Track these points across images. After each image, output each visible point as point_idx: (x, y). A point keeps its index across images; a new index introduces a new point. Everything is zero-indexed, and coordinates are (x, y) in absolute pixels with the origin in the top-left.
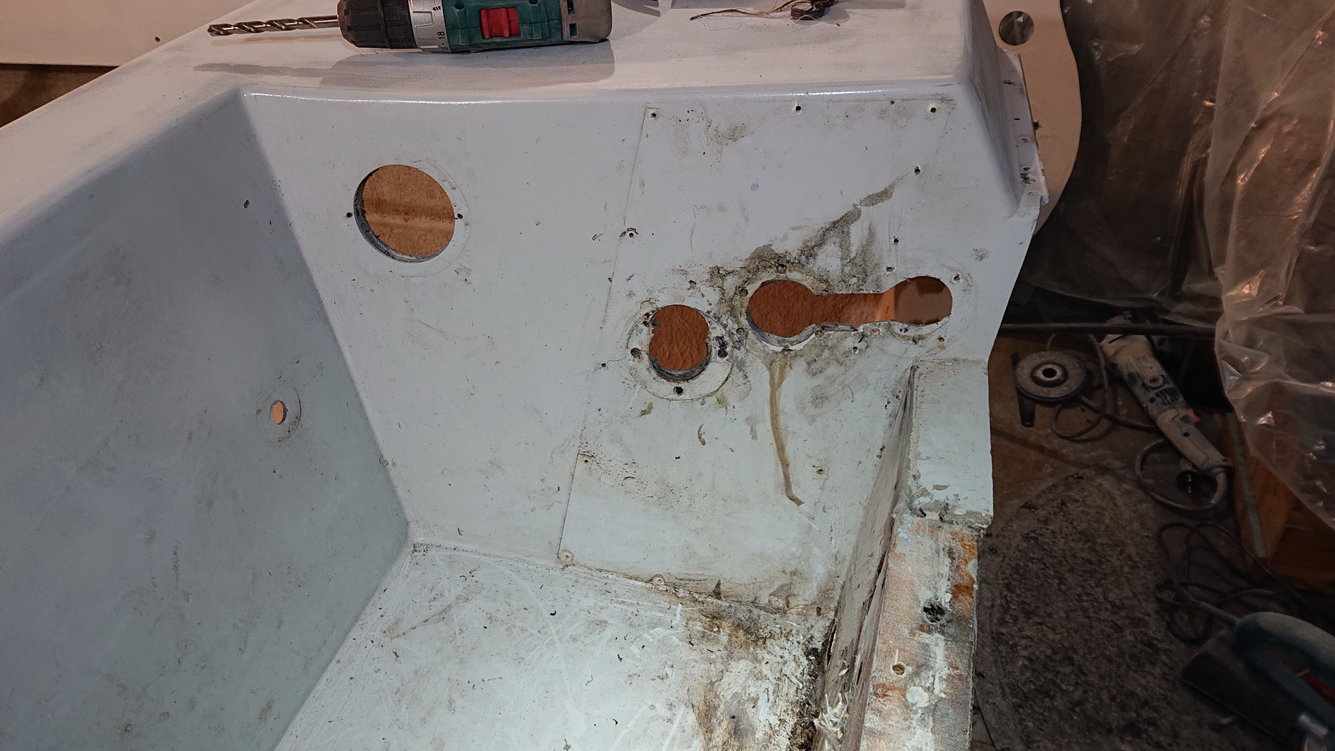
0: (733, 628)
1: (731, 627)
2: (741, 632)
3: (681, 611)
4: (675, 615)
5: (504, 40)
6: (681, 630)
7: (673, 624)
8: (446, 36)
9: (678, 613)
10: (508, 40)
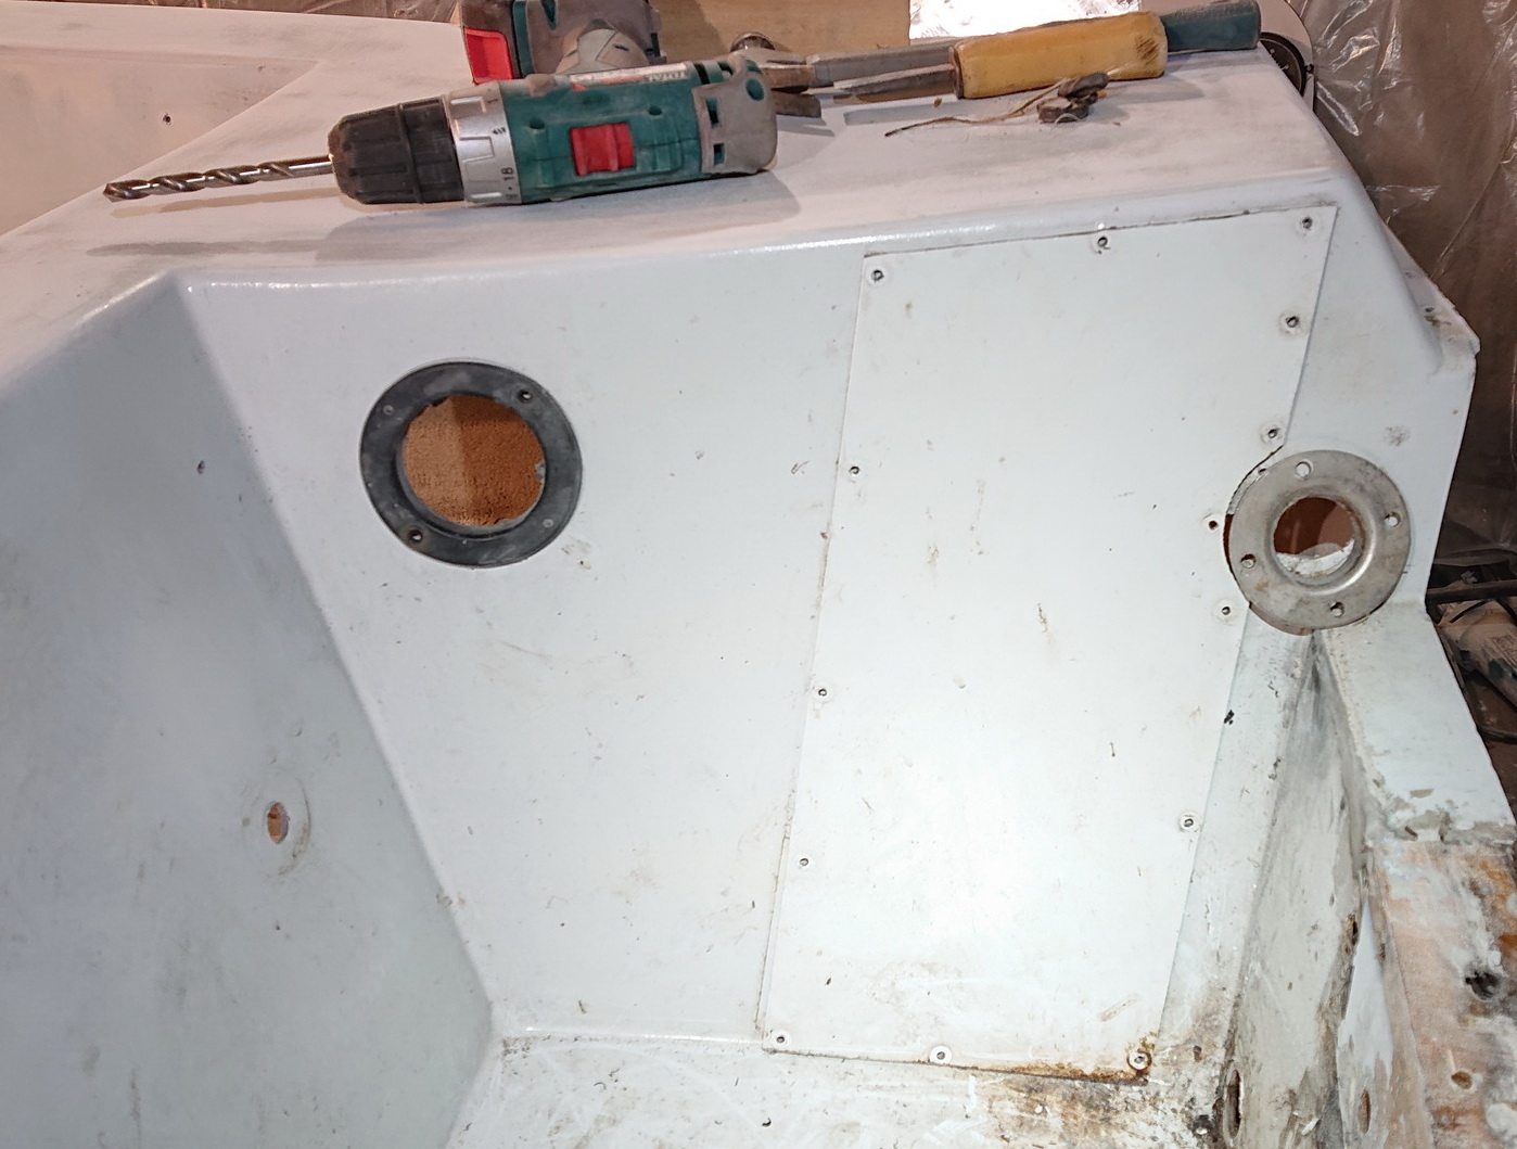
0: (1065, 1103)
1: (1061, 1102)
2: (1080, 1108)
3: (976, 1087)
4: (968, 1096)
5: (610, 176)
6: (983, 1118)
7: (968, 1111)
8: (515, 175)
9: (971, 1091)
10: (616, 175)
